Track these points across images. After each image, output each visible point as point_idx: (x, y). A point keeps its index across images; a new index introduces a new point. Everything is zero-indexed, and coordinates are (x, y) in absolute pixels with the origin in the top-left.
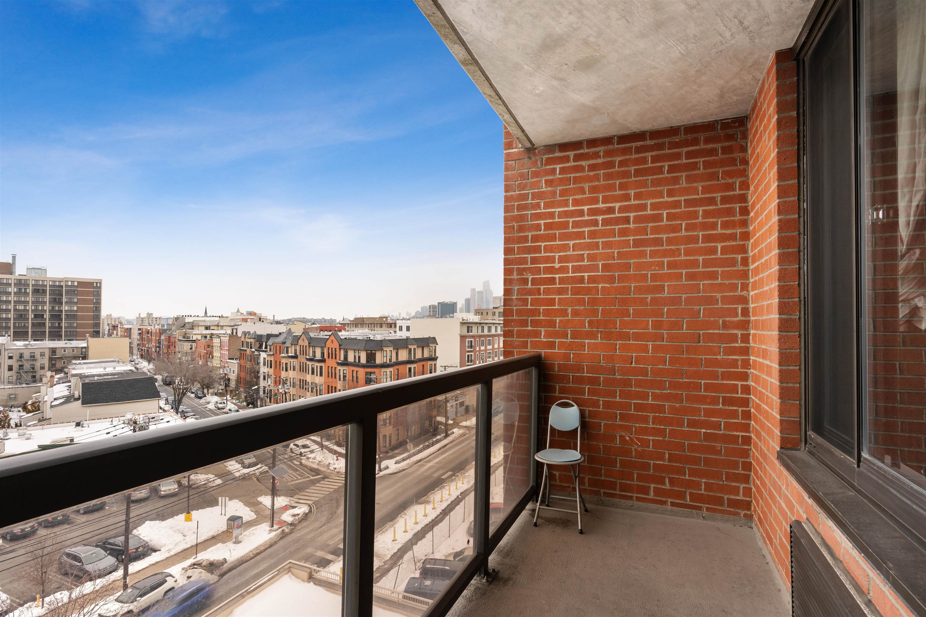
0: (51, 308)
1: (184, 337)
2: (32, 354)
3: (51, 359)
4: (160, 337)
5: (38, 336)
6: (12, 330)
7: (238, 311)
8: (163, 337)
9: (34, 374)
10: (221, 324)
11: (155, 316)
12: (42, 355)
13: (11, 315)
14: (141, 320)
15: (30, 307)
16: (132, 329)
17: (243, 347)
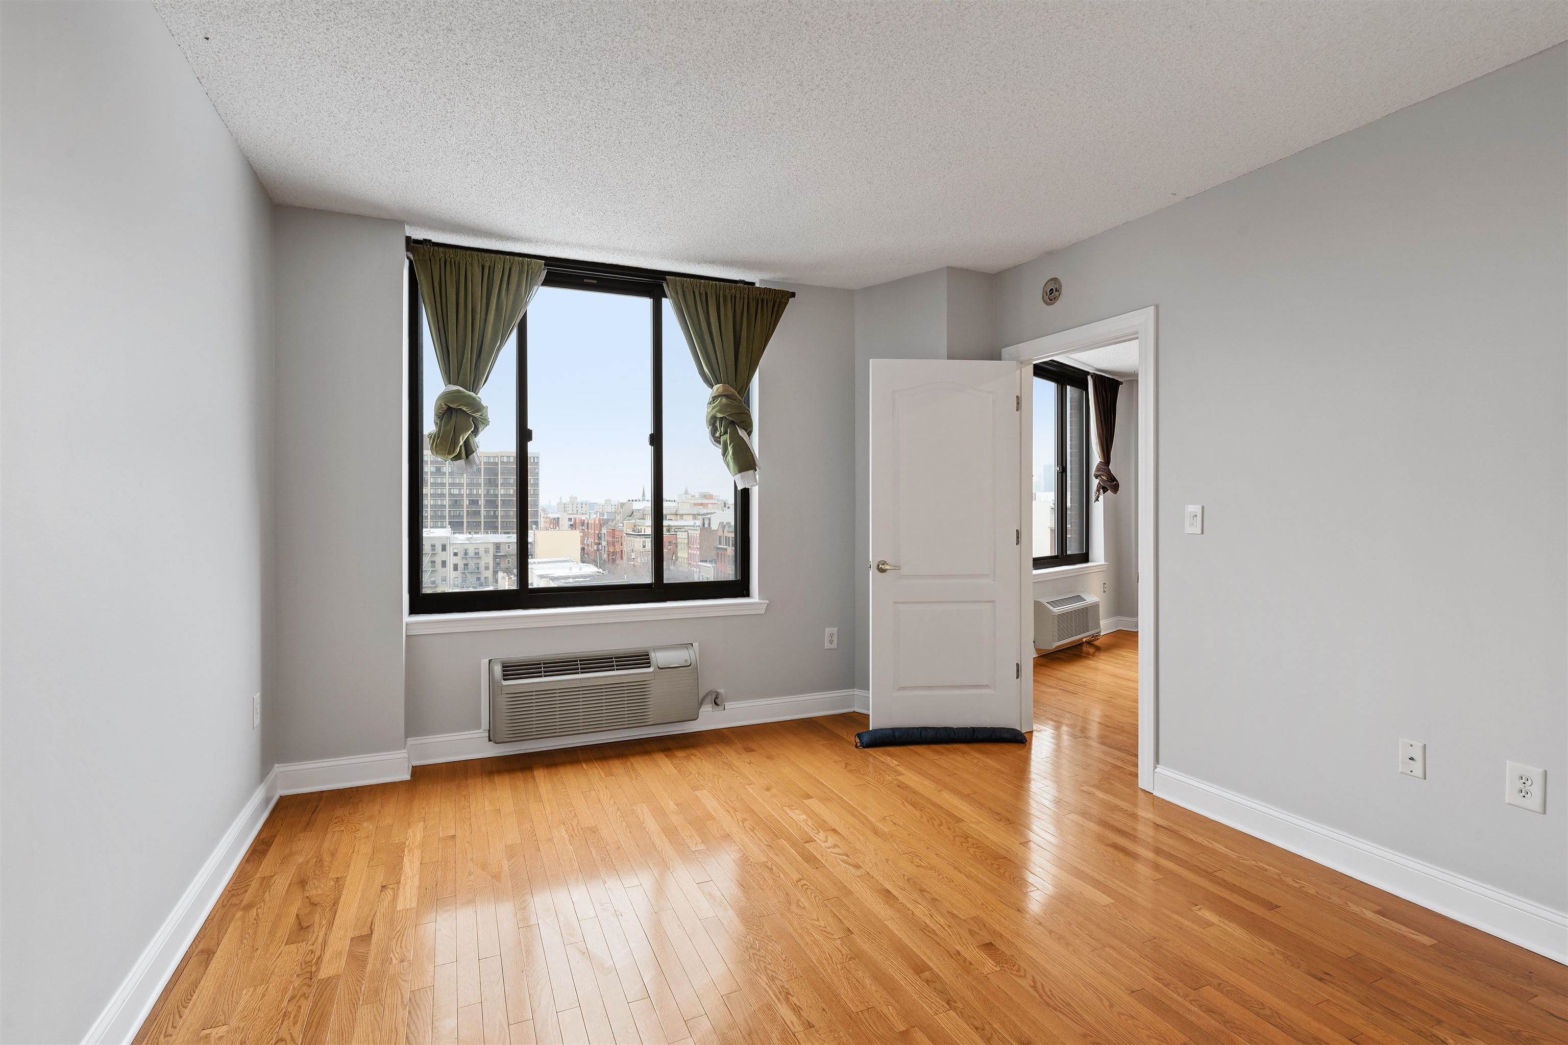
0: (485, 493)
1: (634, 531)
2: (477, 551)
3: (495, 557)
4: (600, 530)
5: (474, 527)
6: (447, 520)
7: (686, 493)
8: (604, 531)
9: (479, 576)
10: (680, 512)
11: (579, 500)
12: (487, 551)
13: (446, 502)
14: (563, 506)
15: (465, 491)
16: (560, 519)
17: (720, 544)
